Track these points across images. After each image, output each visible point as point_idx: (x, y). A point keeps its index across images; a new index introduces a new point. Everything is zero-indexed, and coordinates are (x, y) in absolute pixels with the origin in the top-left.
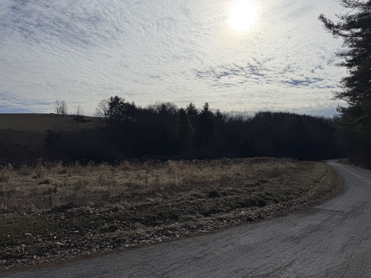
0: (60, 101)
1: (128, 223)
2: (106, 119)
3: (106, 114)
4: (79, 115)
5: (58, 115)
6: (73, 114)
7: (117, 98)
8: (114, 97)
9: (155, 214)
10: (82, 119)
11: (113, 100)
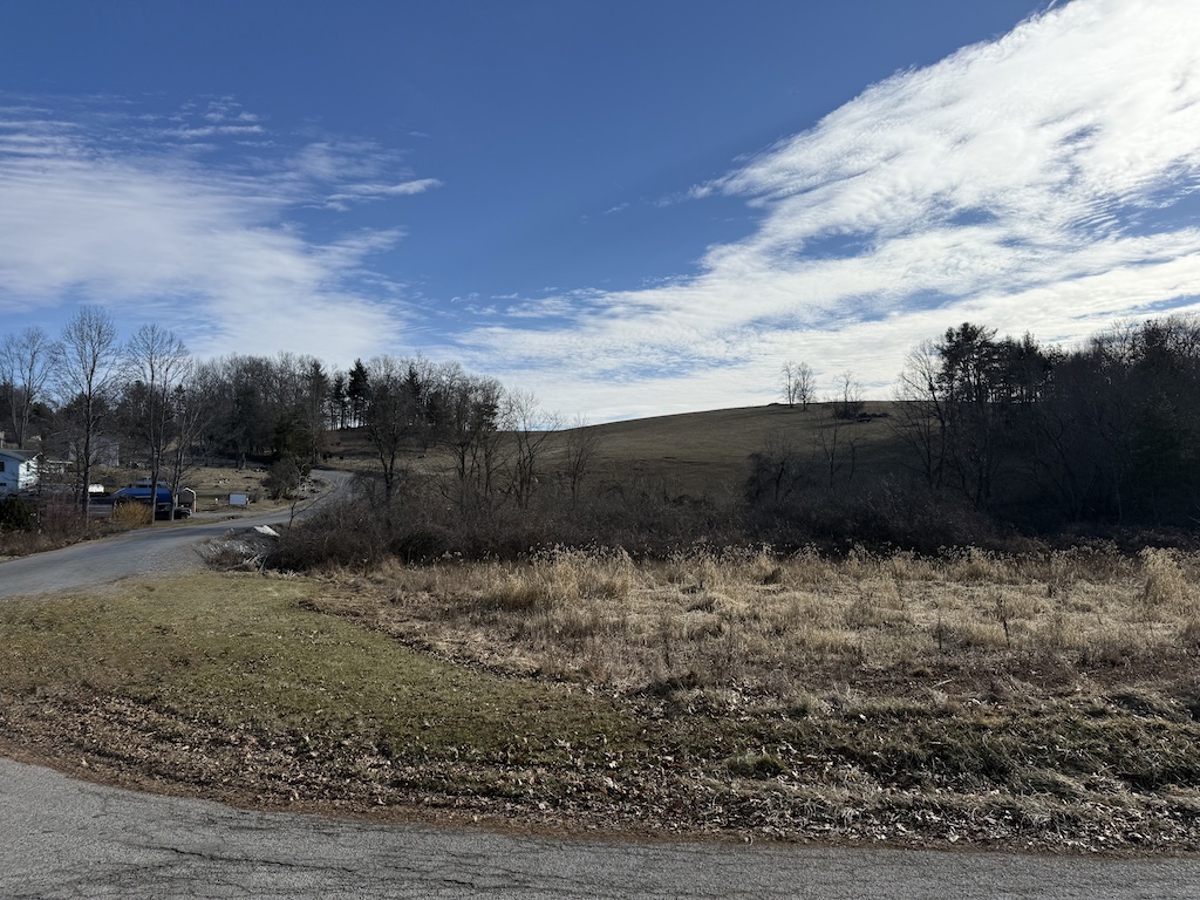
0: (793, 366)
1: (822, 761)
2: (934, 404)
3: (932, 388)
4: (849, 400)
5: (791, 406)
6: (832, 399)
7: (969, 330)
8: (957, 326)
9: (922, 747)
10: (860, 412)
11: (954, 338)
